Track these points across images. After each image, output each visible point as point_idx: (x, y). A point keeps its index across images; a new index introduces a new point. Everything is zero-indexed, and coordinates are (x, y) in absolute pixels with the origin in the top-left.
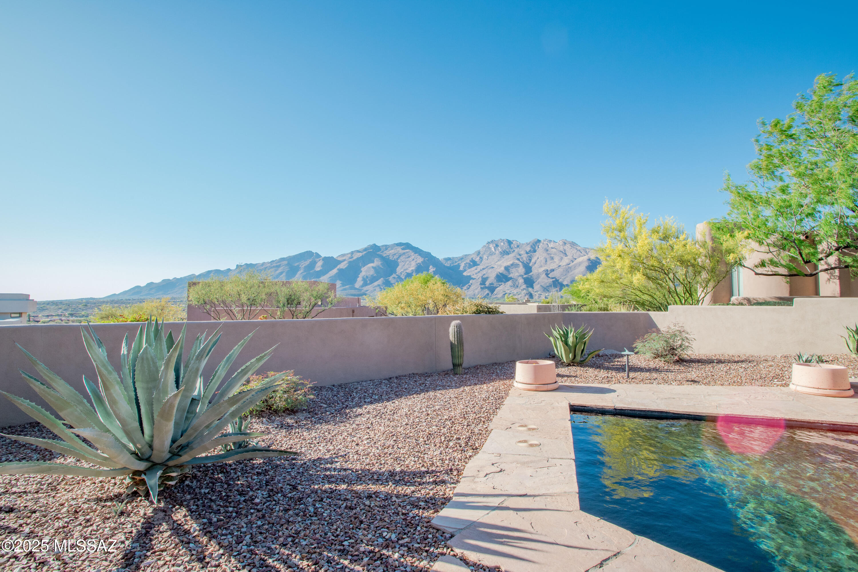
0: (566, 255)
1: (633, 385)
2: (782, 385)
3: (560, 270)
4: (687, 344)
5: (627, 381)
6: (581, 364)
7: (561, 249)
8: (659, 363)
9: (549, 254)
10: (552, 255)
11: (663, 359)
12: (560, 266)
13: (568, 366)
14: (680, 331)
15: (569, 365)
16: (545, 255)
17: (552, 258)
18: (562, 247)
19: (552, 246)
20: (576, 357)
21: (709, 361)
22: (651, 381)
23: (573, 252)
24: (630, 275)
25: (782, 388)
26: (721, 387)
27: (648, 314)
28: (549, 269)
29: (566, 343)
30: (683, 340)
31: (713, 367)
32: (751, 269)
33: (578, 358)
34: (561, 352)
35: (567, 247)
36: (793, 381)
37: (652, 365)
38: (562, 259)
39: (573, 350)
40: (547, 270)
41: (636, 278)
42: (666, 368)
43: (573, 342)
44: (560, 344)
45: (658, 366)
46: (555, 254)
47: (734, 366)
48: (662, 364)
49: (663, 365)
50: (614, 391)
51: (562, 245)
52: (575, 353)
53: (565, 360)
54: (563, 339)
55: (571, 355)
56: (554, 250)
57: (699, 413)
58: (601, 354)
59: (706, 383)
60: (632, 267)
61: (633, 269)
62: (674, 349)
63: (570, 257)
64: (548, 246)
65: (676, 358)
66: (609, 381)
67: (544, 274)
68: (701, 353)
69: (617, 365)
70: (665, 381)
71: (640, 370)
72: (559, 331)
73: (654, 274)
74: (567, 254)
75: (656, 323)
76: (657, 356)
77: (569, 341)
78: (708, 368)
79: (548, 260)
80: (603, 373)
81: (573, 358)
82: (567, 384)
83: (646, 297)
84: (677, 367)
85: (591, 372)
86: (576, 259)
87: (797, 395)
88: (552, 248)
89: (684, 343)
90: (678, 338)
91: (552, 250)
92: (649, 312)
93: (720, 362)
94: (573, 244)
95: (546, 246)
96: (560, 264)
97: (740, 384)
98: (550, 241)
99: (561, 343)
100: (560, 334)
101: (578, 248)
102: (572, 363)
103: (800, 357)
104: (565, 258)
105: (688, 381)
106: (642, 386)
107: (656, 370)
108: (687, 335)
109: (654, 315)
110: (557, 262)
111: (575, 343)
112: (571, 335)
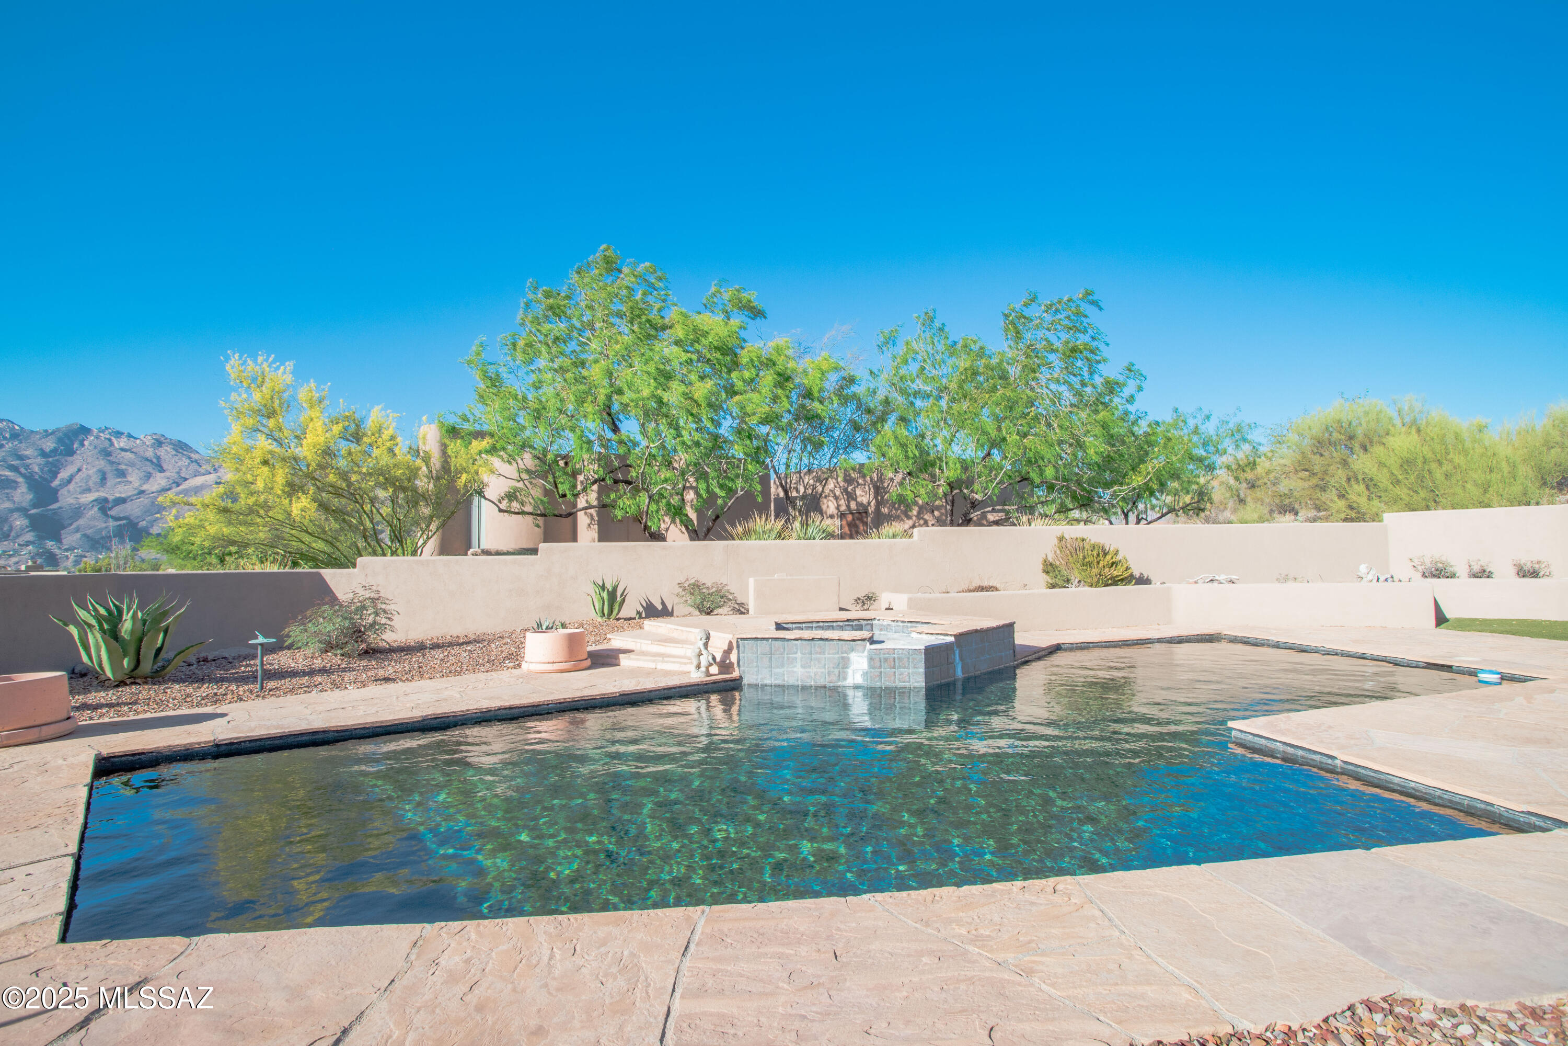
0: (162, 470)
1: (270, 700)
2: (514, 667)
3: (143, 500)
4: (383, 621)
5: (258, 696)
6: (157, 677)
7: (150, 453)
8: (334, 659)
9: (112, 463)
10: (123, 467)
11: (339, 652)
12: (143, 492)
13: (117, 686)
14: (372, 599)
15: (122, 683)
16: (102, 463)
17: (122, 474)
18: (151, 450)
19: (122, 445)
20: (142, 664)
21: (420, 647)
22: (308, 689)
23: (180, 464)
24: (287, 501)
25: (514, 670)
26: (428, 681)
27: (319, 574)
28: (111, 498)
29: (113, 634)
30: (377, 614)
31: (424, 655)
32: (493, 502)
33: (147, 666)
34: (99, 656)
35: (166, 452)
36: (526, 659)
37: (318, 663)
38: (148, 476)
39: (132, 650)
40: (106, 500)
41: (300, 505)
42: (343, 666)
43: (132, 632)
44: (95, 638)
45: (329, 665)
46: (131, 464)
47: (456, 650)
48: (337, 660)
49: (339, 662)
50: (223, 715)
51: (153, 446)
52: (139, 654)
53: (109, 674)
54: (106, 626)
55: (126, 662)
56: (129, 455)
57: (382, 722)
58: (210, 658)
59: (407, 679)
60: (290, 484)
61: (293, 489)
62: (360, 631)
63: (171, 473)
64: (112, 444)
65: (363, 646)
66: (216, 702)
67: (96, 509)
68: (410, 638)
69: (244, 672)
70: (335, 686)
71: (294, 674)
72: (96, 610)
73: (336, 502)
74: (165, 467)
75: (334, 590)
76: (329, 647)
77: (123, 631)
78: (416, 658)
79: (109, 476)
80: (207, 689)
81: (132, 667)
82: (106, 720)
83: (319, 545)
84: (363, 663)
85: (176, 690)
86: (186, 479)
87: (531, 675)
88: (123, 450)
89: (378, 618)
90: (369, 612)
91: (123, 453)
92: (322, 571)
93: (436, 646)
94: (181, 447)
95: (107, 444)
96: (145, 487)
97: (458, 673)
98: (119, 434)
99: (99, 636)
100: (98, 617)
101: (192, 455)
102: (132, 678)
103: (540, 625)
104: (159, 474)
105: (376, 680)
106: (290, 698)
107: (323, 671)
108: (383, 606)
109: (328, 574)
110: (136, 484)
111: (139, 634)
112: (127, 618)
